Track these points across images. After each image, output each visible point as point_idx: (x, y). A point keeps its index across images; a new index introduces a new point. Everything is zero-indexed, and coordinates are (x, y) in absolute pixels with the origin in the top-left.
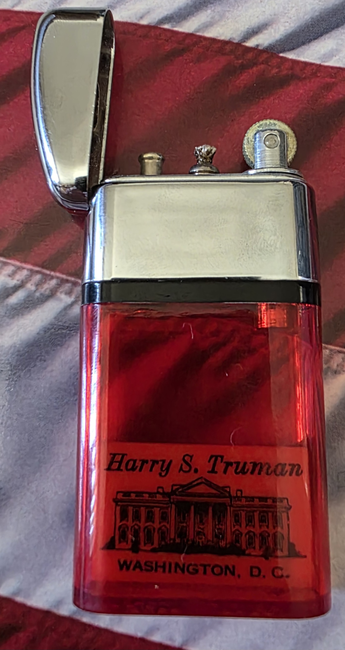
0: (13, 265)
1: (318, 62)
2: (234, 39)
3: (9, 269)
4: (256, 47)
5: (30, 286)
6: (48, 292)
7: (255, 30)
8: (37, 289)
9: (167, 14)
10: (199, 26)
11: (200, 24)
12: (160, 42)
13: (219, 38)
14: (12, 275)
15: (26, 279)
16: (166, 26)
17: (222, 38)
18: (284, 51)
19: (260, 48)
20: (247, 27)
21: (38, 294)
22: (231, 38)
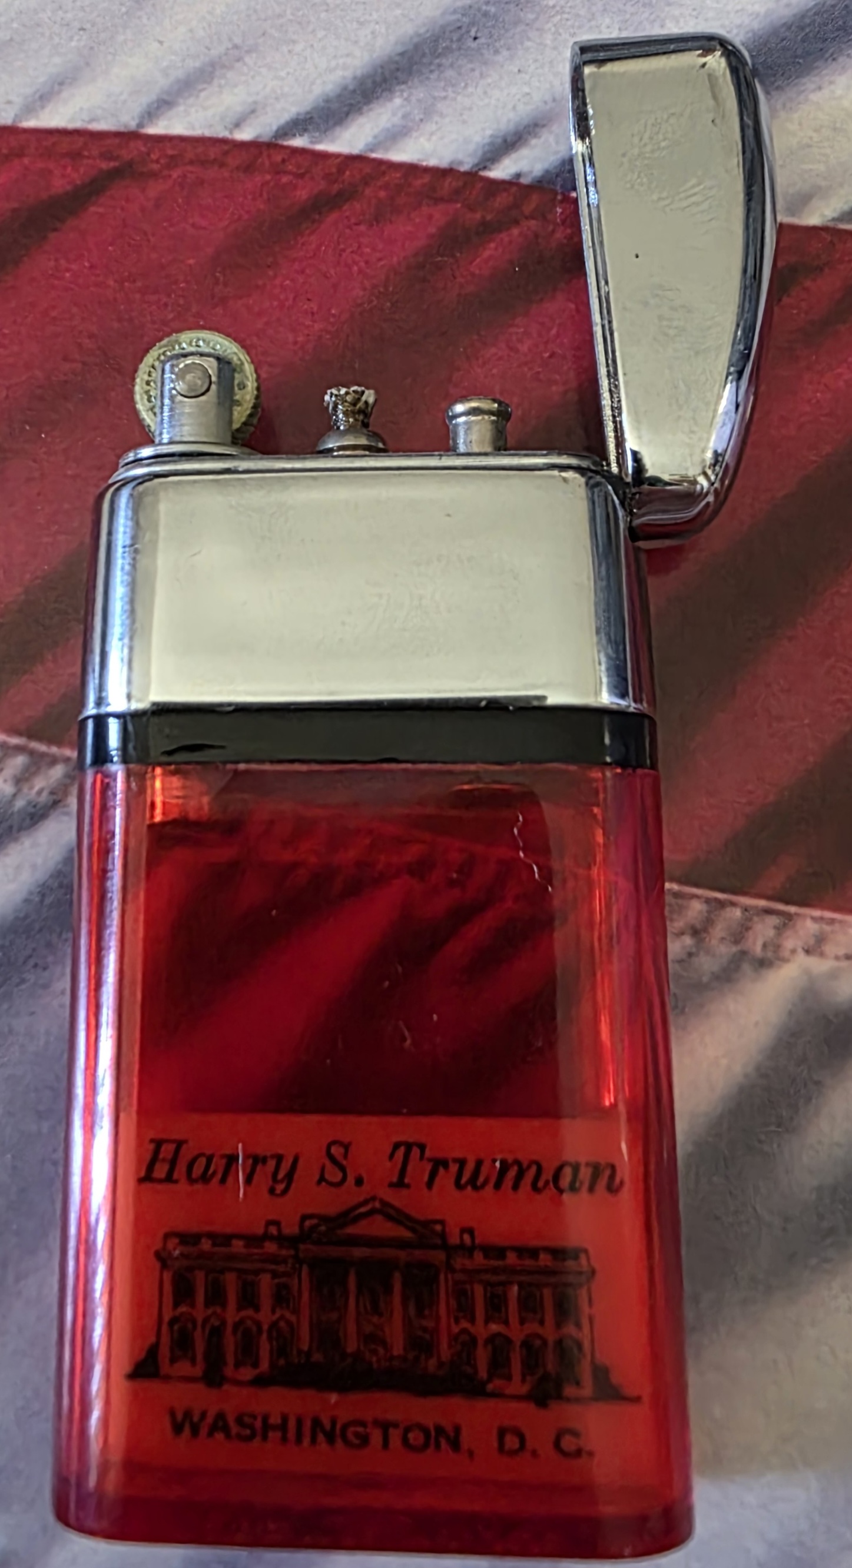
2: (461, 163)
4: (513, 178)
6: (44, 798)
7: (509, 139)
8: (19, 791)
9: (298, 114)
10: (375, 137)
11: (376, 131)
12: (285, 179)
13: (424, 164)
16: (298, 142)
17: (432, 162)
19: (525, 181)
20: (489, 132)
21: (20, 803)
22: (452, 162)
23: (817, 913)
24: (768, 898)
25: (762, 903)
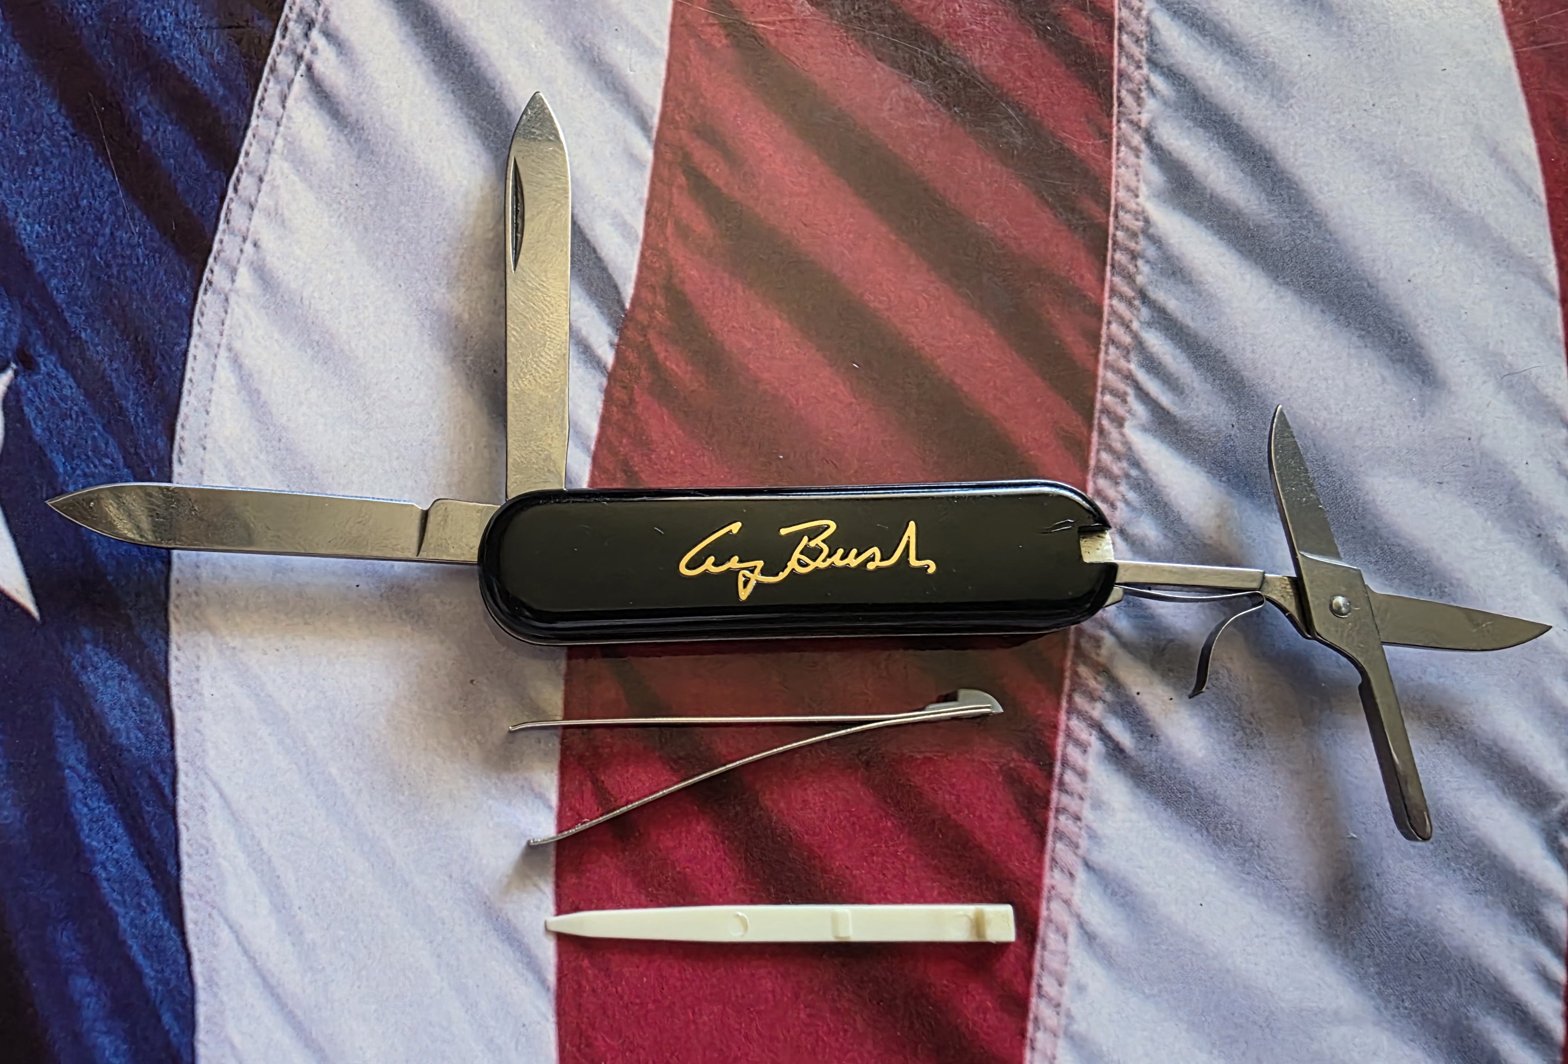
0: (1065, 747)
1: (638, 247)
2: (601, 384)
3: (1073, 753)
4: (614, 348)
5: (1097, 711)
7: (580, 350)
8: (1100, 698)
10: (578, 446)
13: (600, 411)
14: (1084, 747)
15: (1085, 719)
17: (600, 405)
18: (620, 302)
19: (616, 340)
21: (1108, 696)
22: (600, 390)
23: (1113, 190)
24: (1108, 216)
25: (1111, 219)
